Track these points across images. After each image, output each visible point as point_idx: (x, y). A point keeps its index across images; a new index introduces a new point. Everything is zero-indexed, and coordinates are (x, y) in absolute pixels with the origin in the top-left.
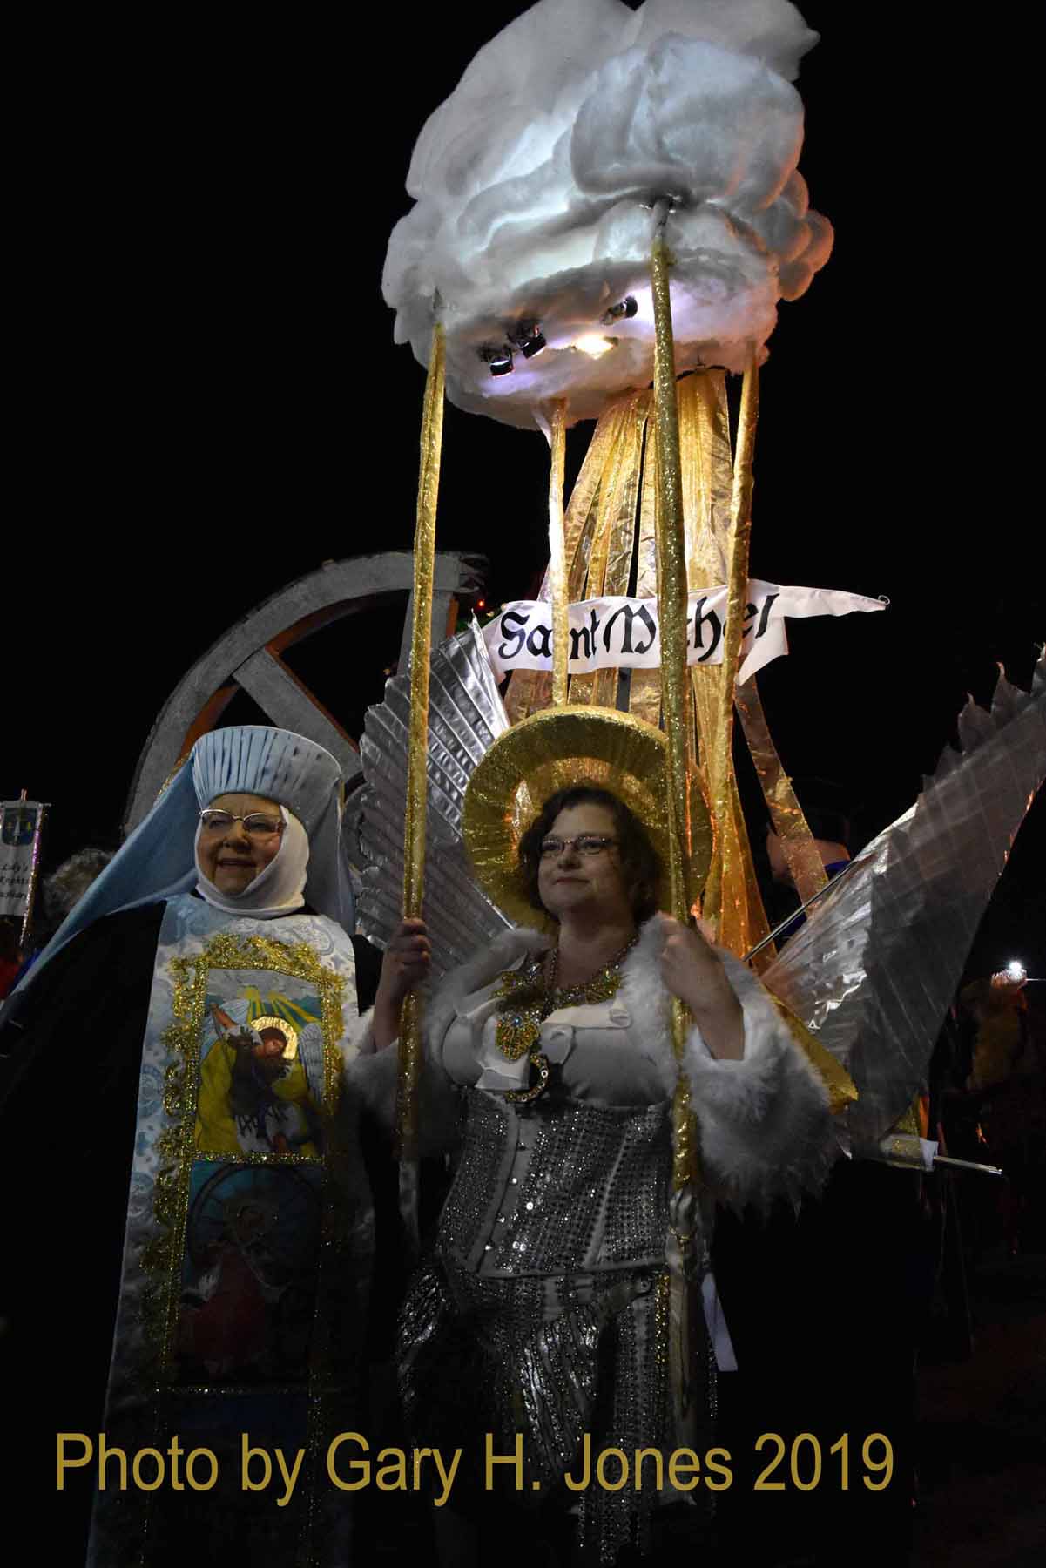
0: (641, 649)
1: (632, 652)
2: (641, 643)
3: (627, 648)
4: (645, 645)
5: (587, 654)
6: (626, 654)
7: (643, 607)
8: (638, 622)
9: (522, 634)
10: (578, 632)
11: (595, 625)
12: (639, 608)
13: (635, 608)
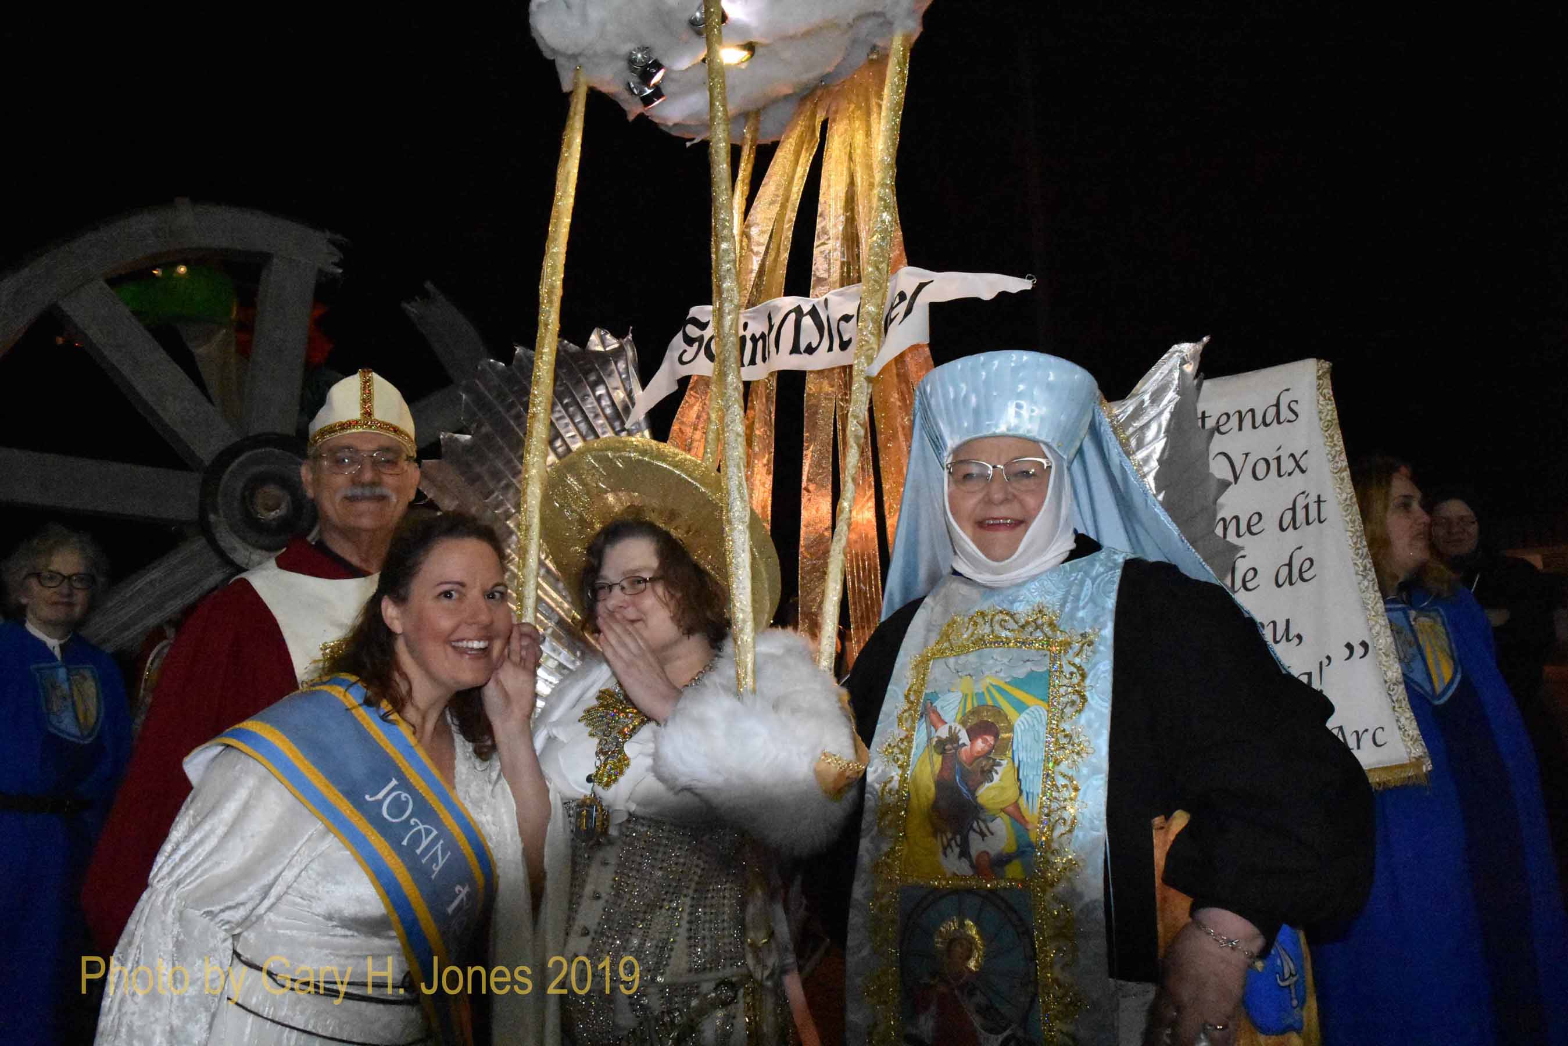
0: (810, 350)
1: (801, 353)
2: (810, 344)
3: (795, 349)
4: (814, 345)
5: (764, 359)
6: (794, 355)
7: (814, 306)
8: (807, 321)
9: (701, 339)
10: (757, 337)
11: (771, 327)
12: (810, 308)
13: (806, 309)
